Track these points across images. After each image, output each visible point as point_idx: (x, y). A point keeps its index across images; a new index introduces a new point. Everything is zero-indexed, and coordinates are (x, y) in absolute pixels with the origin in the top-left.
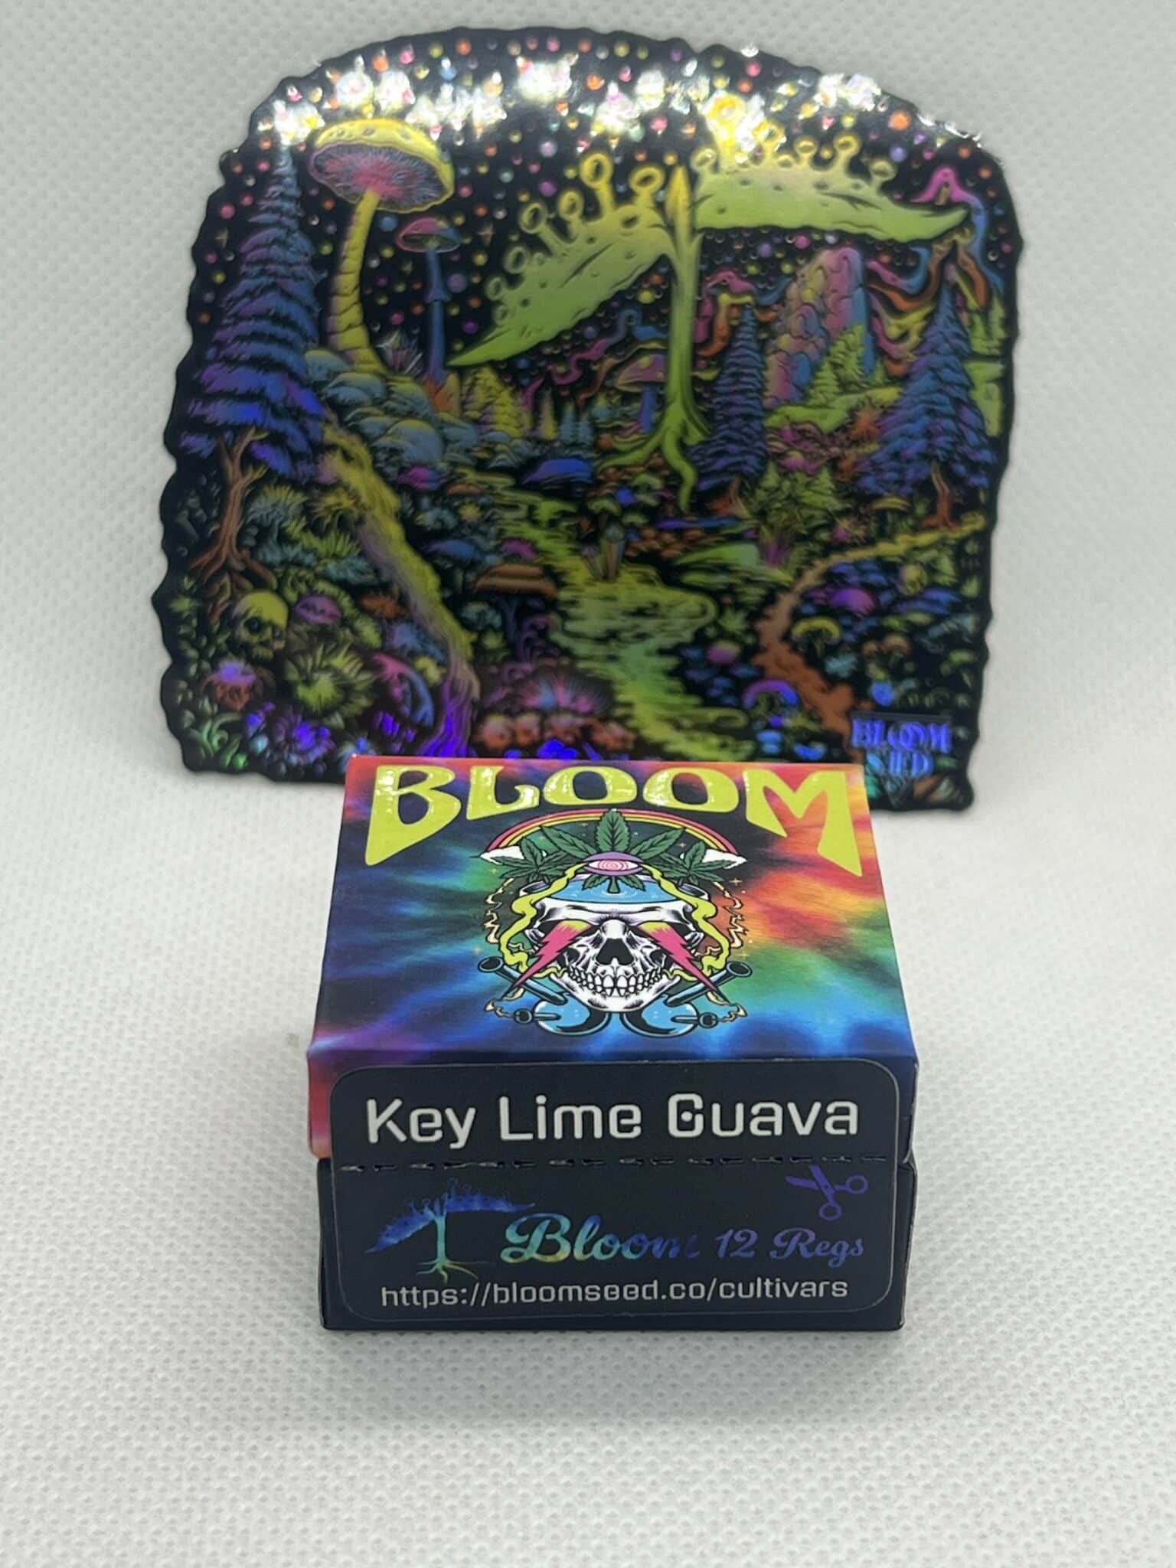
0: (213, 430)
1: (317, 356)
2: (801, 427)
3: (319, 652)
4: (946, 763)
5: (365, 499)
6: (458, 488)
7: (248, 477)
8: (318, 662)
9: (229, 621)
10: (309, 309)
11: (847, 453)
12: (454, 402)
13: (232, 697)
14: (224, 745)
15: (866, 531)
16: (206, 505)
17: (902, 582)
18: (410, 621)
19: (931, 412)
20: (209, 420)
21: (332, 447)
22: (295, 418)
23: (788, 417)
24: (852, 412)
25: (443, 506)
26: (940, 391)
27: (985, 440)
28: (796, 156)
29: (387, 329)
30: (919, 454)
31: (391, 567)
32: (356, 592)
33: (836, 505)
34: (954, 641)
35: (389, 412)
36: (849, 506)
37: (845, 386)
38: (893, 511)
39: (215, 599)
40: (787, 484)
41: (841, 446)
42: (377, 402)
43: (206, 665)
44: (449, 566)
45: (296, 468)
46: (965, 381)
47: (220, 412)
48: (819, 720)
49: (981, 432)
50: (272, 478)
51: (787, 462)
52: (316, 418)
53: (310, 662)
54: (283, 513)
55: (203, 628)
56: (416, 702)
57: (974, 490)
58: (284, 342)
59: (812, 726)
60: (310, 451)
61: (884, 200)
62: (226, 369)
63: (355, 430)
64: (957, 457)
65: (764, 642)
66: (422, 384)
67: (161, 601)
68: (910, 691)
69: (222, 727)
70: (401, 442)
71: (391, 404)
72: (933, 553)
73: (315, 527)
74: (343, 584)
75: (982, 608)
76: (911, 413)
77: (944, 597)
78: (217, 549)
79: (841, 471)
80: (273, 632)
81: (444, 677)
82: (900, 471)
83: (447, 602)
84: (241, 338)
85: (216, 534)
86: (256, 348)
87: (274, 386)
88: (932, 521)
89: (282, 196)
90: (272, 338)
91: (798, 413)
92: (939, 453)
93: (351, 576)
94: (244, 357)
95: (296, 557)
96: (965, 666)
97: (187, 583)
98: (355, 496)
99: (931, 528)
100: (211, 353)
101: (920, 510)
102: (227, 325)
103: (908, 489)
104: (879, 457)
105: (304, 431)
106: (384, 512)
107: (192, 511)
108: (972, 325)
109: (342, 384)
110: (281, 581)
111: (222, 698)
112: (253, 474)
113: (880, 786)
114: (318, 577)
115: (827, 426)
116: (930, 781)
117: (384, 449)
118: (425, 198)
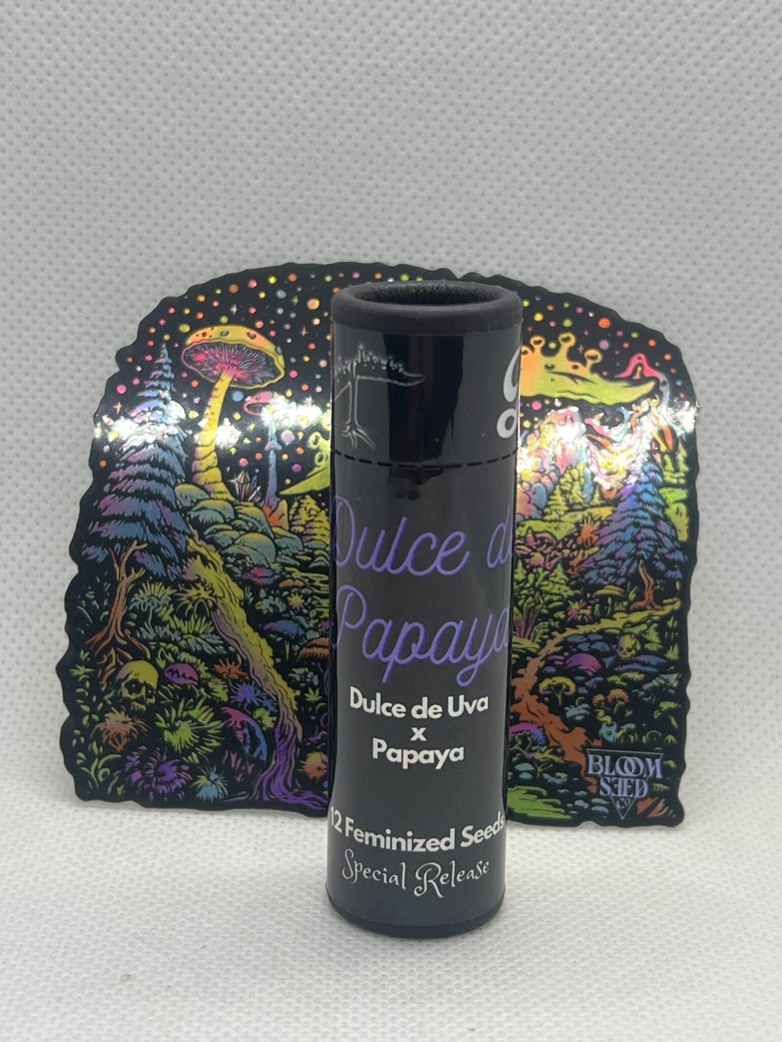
0: (108, 543)
1: (184, 489)
2: (541, 535)
4: (661, 787)
5: (217, 592)
6: (289, 582)
7: (131, 577)
8: (179, 715)
9: (114, 683)
10: (179, 457)
11: (575, 554)
12: (284, 521)
13: (114, 741)
14: (108, 779)
15: (593, 610)
16: (99, 597)
17: (621, 649)
18: (250, 682)
19: (636, 525)
20: (103, 535)
21: (195, 554)
22: (166, 534)
23: (531, 529)
24: (579, 525)
25: (275, 596)
26: (643, 509)
27: (678, 545)
28: (533, 349)
29: (236, 470)
30: (630, 555)
31: (236, 641)
32: (210, 660)
33: (569, 592)
34: (662, 693)
35: (236, 528)
36: (578, 592)
37: (571, 507)
38: (613, 597)
39: (104, 666)
40: (531, 578)
41: (572, 550)
42: (227, 522)
43: (95, 717)
44: (279, 639)
45: (166, 570)
46: (660, 502)
47: (112, 530)
48: (562, 755)
49: (675, 539)
50: (150, 577)
51: (531, 561)
52: (184, 533)
53: (174, 714)
54: (156, 603)
55: (94, 690)
56: (255, 743)
57: (673, 581)
58: (160, 480)
59: (556, 759)
60: (177, 558)
61: (596, 377)
62: (117, 499)
63: (211, 542)
64: (657, 556)
65: (519, 694)
66: (261, 508)
67: (63, 669)
68: (630, 732)
69: (105, 765)
70: (245, 550)
71: (238, 522)
72: (644, 627)
73: (181, 613)
74: (200, 655)
75: (682, 668)
76: (623, 525)
77: (654, 660)
78: (107, 628)
79: (571, 567)
80: (147, 692)
81: (276, 723)
82: (617, 567)
83: (275, 666)
84: (129, 477)
85: (108, 617)
86: (140, 484)
87: (151, 509)
88: (641, 604)
89: (161, 378)
90: (152, 477)
91: (538, 526)
92: (645, 555)
93: (208, 649)
94: (130, 491)
95: (166, 634)
96: (671, 711)
97: (83, 655)
98: (209, 589)
99: (642, 609)
100: (107, 488)
101: (632, 596)
102: (118, 470)
103: (622, 581)
104: (598, 557)
105: (174, 543)
106: (231, 599)
107: (89, 601)
108: (664, 463)
109: (203, 508)
110: (154, 653)
111: (107, 743)
112: (135, 575)
113: (611, 807)
114: (181, 650)
115: (560, 535)
116: (650, 801)
117: (231, 556)
118: (264, 380)
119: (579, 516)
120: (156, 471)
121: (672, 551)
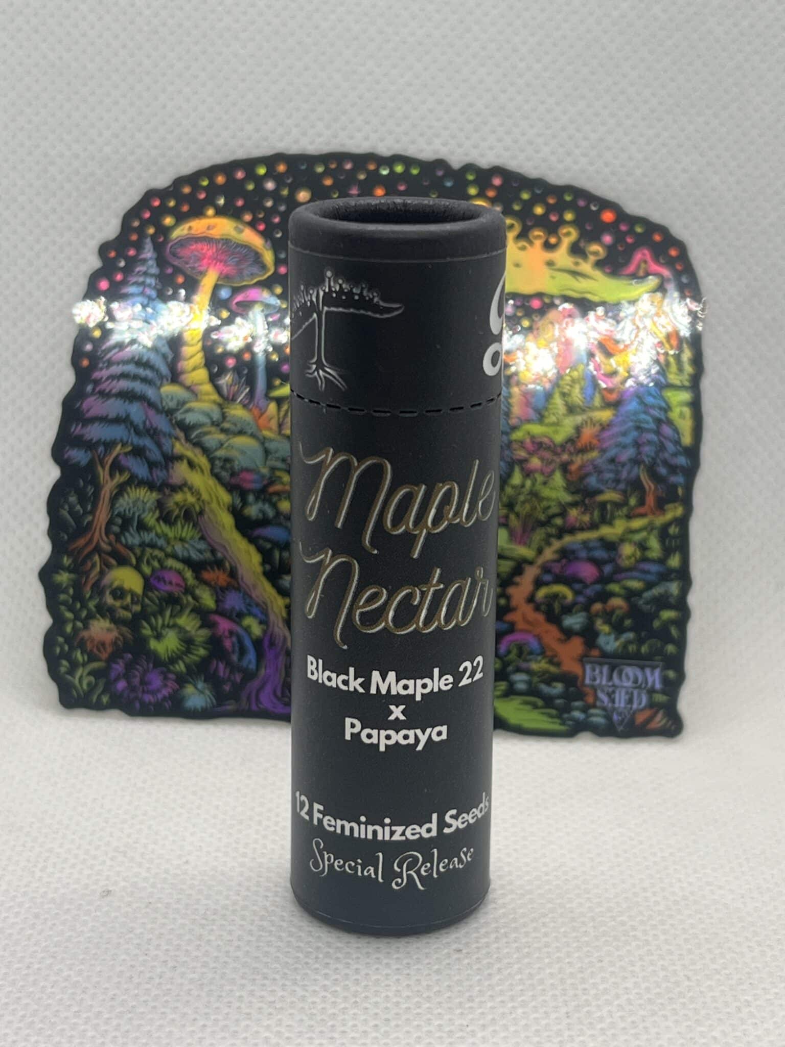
0: (90, 446)
1: (168, 389)
2: (539, 440)
3: (168, 613)
4: (660, 698)
5: (205, 496)
6: (277, 487)
7: (115, 481)
8: (166, 623)
9: (98, 589)
10: (164, 357)
11: (574, 459)
12: (274, 424)
13: (98, 649)
14: (92, 688)
15: (591, 519)
16: (82, 500)
17: (620, 556)
18: (238, 589)
19: (638, 428)
20: (88, 437)
21: (180, 458)
22: (152, 437)
23: (529, 433)
24: (578, 429)
25: (264, 501)
26: (645, 413)
27: (681, 449)
28: (531, 243)
29: (223, 370)
30: (631, 460)
31: (224, 547)
32: (197, 567)
33: (567, 498)
34: (663, 602)
35: (223, 431)
36: (577, 498)
37: (571, 410)
38: (611, 503)
39: (87, 574)
40: (528, 483)
41: (571, 454)
42: (214, 424)
43: (79, 624)
44: (268, 546)
45: (151, 473)
46: (664, 405)
47: (95, 432)
48: (558, 664)
49: (677, 442)
50: (134, 481)
51: (529, 466)
52: (170, 435)
53: (160, 621)
54: (141, 507)
55: (78, 596)
56: (242, 651)
57: (675, 487)
58: (145, 380)
59: (553, 669)
60: (163, 460)
61: (597, 274)
62: (100, 401)
63: (198, 444)
64: (658, 461)
65: (514, 603)
66: (250, 410)
67: (46, 575)
68: (629, 642)
69: (90, 674)
70: (234, 454)
71: (226, 425)
72: (644, 534)
73: (166, 518)
74: (187, 562)
75: (684, 576)
76: (623, 428)
77: (654, 568)
78: (91, 533)
79: (571, 473)
80: (132, 599)
81: (265, 632)
82: (617, 472)
83: (266, 574)
84: (112, 377)
85: (90, 524)
86: (124, 384)
87: (136, 411)
88: (641, 510)
89: (145, 274)
90: (135, 377)
91: (536, 429)
92: (646, 460)
93: (195, 556)
94: (114, 391)
95: (152, 539)
96: (672, 622)
97: (66, 561)
98: (197, 493)
99: (642, 515)
100: (89, 388)
101: (633, 501)
102: (101, 369)
103: (622, 486)
104: (599, 462)
105: (159, 445)
106: (219, 504)
107: (71, 508)
108: (669, 365)
109: (189, 410)
110: (139, 560)
111: (91, 651)
112: (119, 479)
113: (608, 717)
114: (167, 556)
115: (559, 438)
116: (648, 713)
117: (220, 459)
118: (252, 275)
119: (579, 419)
120: (142, 372)
121: (675, 455)
